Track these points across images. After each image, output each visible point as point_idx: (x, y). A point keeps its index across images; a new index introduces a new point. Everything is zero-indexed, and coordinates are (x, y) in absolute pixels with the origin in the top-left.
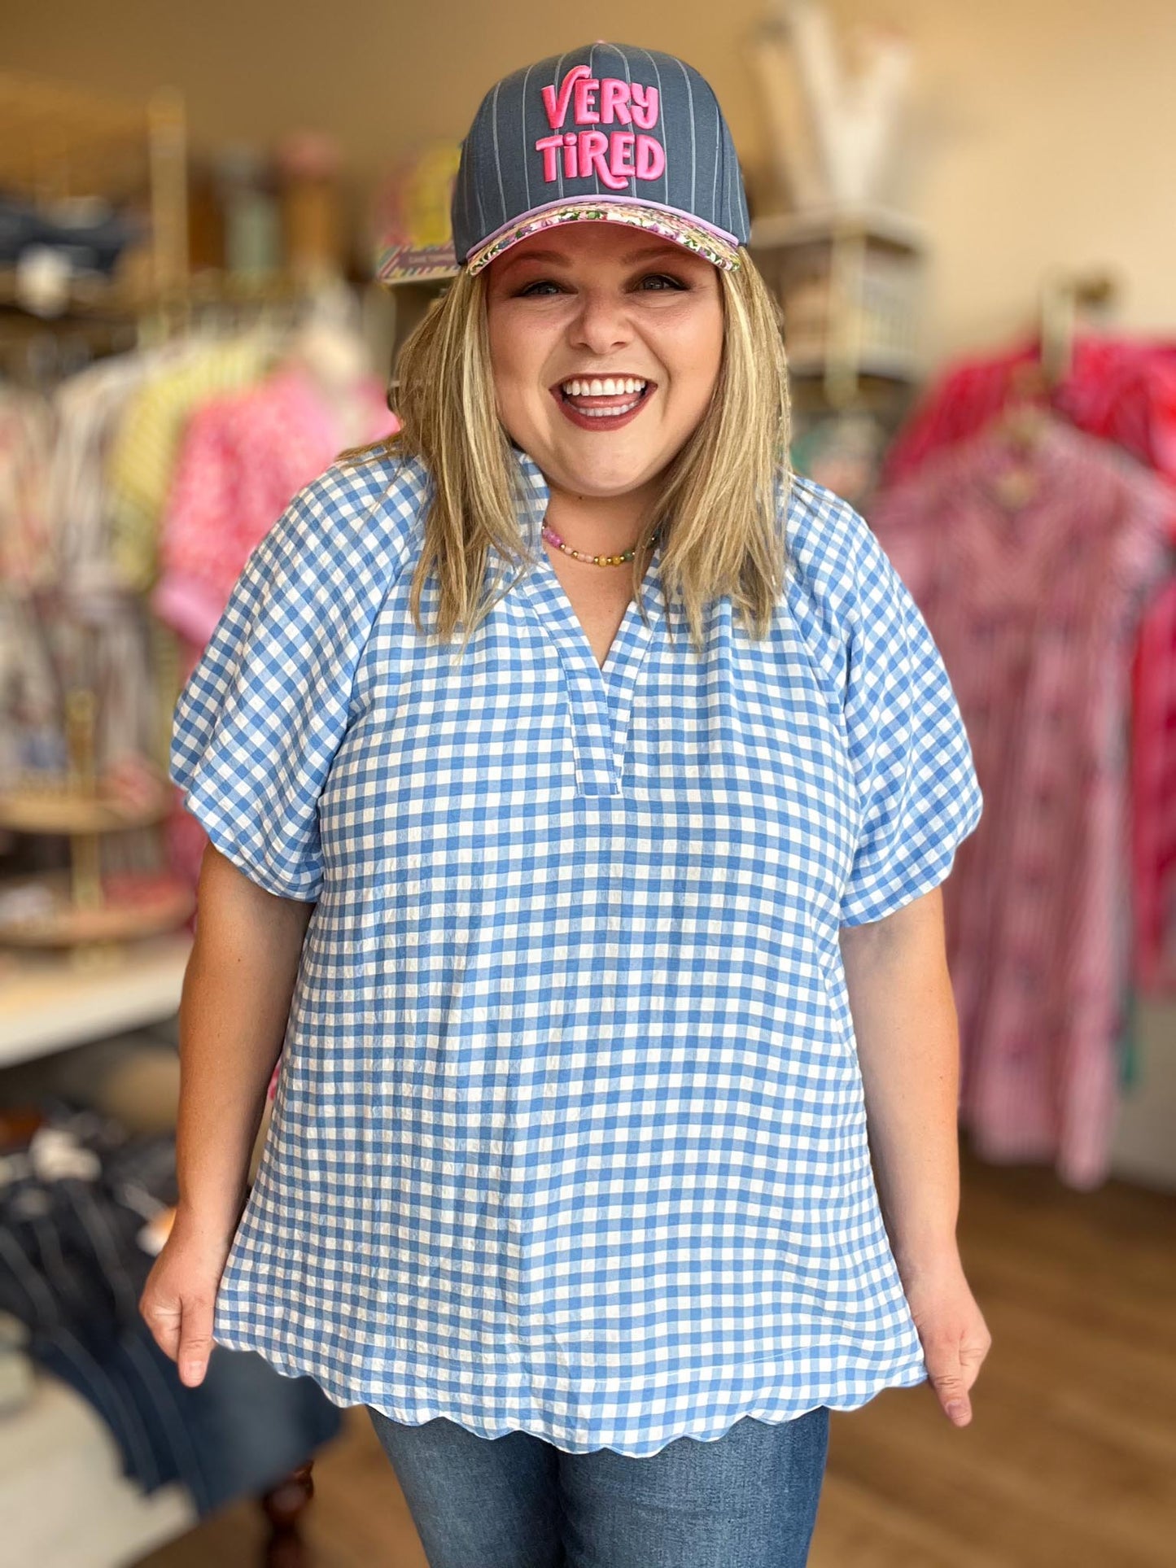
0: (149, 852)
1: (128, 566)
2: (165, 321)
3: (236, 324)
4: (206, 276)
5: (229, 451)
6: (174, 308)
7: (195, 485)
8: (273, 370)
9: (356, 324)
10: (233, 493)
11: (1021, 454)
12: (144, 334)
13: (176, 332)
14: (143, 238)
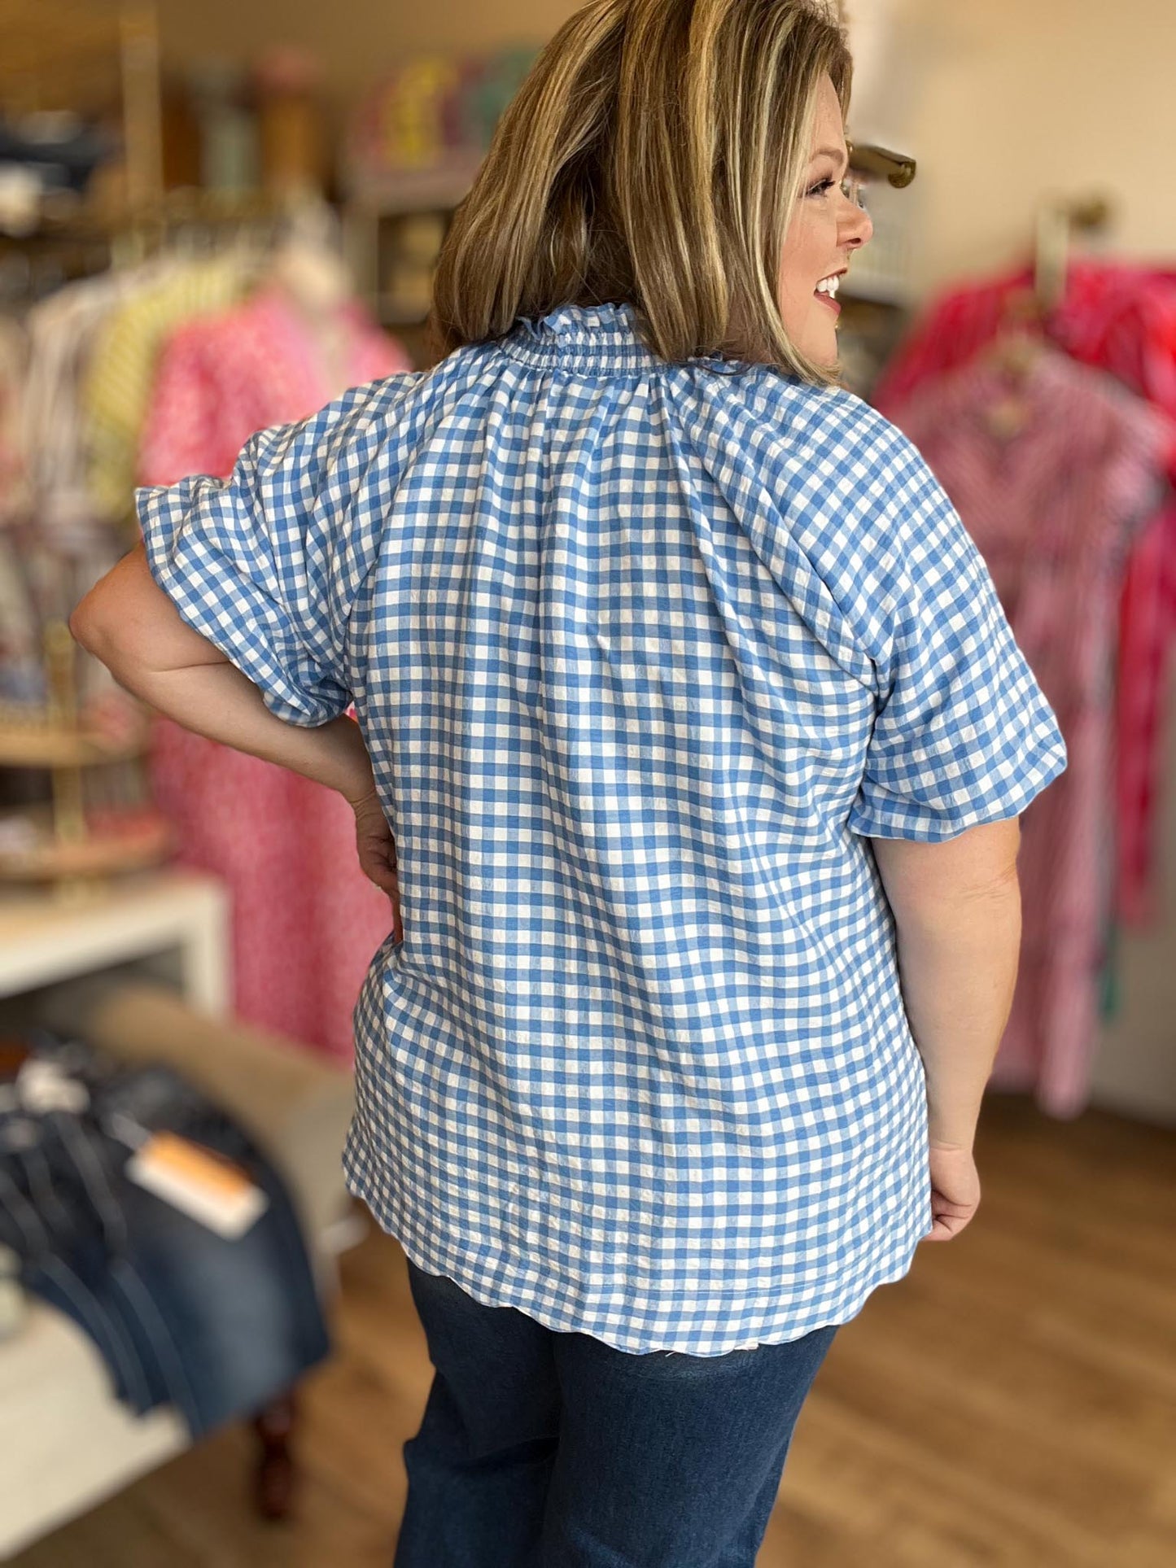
0: (132, 786)
1: (104, 494)
2: (139, 241)
3: (212, 244)
4: (181, 194)
5: (206, 376)
6: (149, 227)
7: (173, 411)
8: (251, 292)
9: (336, 244)
10: (212, 419)
11: (1013, 383)
12: (117, 256)
13: (151, 252)
14: (114, 155)
